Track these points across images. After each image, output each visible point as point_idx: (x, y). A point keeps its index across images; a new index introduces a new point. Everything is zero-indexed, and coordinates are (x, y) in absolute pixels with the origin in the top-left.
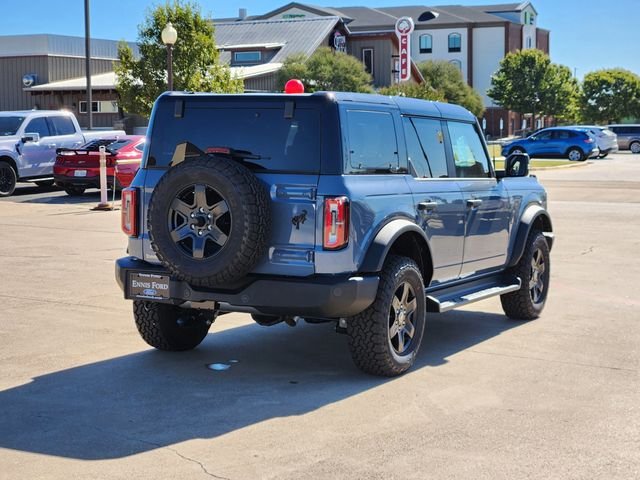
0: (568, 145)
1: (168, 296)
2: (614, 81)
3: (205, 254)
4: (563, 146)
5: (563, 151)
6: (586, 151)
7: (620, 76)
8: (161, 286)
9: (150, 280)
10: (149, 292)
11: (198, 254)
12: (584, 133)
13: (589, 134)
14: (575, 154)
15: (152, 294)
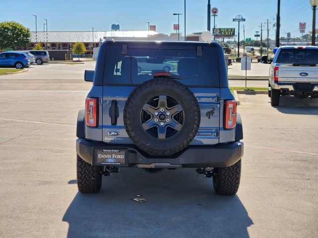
0: (15, 61)
1: (124, 162)
2: (11, 28)
3: (167, 136)
4: (12, 61)
5: (13, 64)
6: (25, 64)
7: (14, 25)
8: (119, 157)
9: (111, 154)
10: (110, 160)
11: (162, 136)
12: (23, 55)
13: (26, 55)
14: (19, 65)
15: (113, 161)
